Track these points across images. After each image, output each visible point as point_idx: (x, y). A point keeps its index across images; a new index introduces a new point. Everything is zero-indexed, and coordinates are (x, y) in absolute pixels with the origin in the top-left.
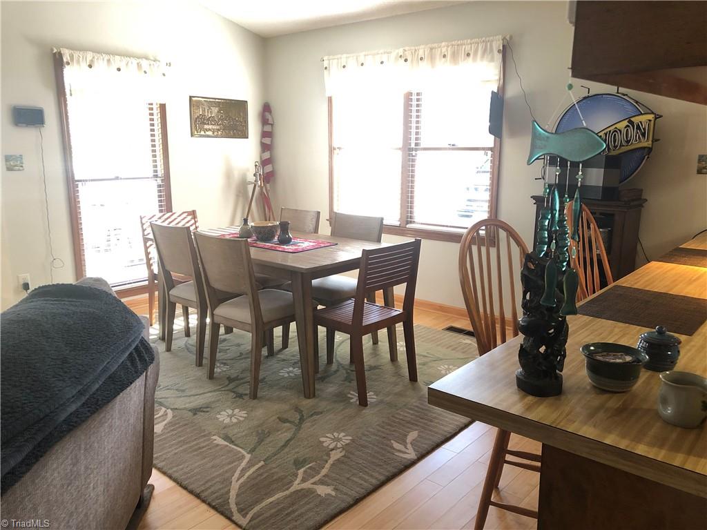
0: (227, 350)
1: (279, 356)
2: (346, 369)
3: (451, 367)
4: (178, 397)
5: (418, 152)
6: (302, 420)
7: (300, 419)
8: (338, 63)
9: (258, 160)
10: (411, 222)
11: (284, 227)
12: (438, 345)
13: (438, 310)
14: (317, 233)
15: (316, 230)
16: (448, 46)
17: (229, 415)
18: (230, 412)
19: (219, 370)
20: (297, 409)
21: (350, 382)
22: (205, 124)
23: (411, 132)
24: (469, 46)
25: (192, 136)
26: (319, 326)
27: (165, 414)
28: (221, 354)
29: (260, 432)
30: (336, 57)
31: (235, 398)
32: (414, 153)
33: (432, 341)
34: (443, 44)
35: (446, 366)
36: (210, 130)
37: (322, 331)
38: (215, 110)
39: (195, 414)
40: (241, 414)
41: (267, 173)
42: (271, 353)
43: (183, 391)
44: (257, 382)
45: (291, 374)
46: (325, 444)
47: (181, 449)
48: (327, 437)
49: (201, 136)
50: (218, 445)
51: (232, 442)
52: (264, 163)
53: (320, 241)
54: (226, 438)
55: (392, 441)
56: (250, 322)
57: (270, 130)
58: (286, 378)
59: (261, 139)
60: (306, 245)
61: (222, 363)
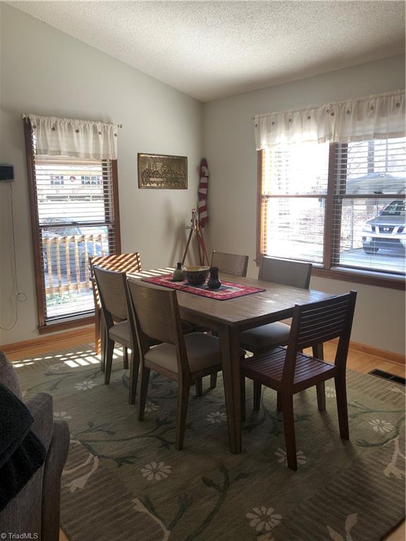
0: (160, 385)
1: (207, 397)
2: (273, 418)
3: (383, 422)
4: (107, 441)
5: (343, 200)
6: (227, 483)
7: (225, 483)
8: (267, 120)
9: (196, 208)
10: (335, 265)
11: (214, 272)
12: (366, 393)
13: (361, 350)
14: (245, 276)
15: (244, 274)
16: (376, 99)
17: (154, 471)
18: (154, 464)
19: (150, 410)
20: (223, 469)
21: (277, 435)
22: (151, 177)
23: (336, 181)
24: (399, 96)
25: (139, 187)
26: (246, 378)
27: (92, 463)
28: (153, 391)
29: (182, 497)
30: (265, 115)
31: (161, 447)
32: (339, 200)
33: (359, 387)
34: (371, 96)
35: (378, 421)
36: (154, 182)
37: (249, 382)
38: (159, 165)
39: (120, 465)
40: (165, 469)
41: (203, 219)
42: (200, 394)
43: (113, 433)
44: (184, 427)
45: (218, 421)
46: (252, 524)
47: (99, 514)
48: (254, 513)
49: (147, 188)
50: (138, 513)
51: (152, 510)
52: (201, 210)
53: (249, 285)
54: (147, 503)
55: (328, 527)
56: (177, 372)
57: (206, 182)
58: (212, 424)
59: (199, 189)
60: (234, 290)
61: (153, 402)
